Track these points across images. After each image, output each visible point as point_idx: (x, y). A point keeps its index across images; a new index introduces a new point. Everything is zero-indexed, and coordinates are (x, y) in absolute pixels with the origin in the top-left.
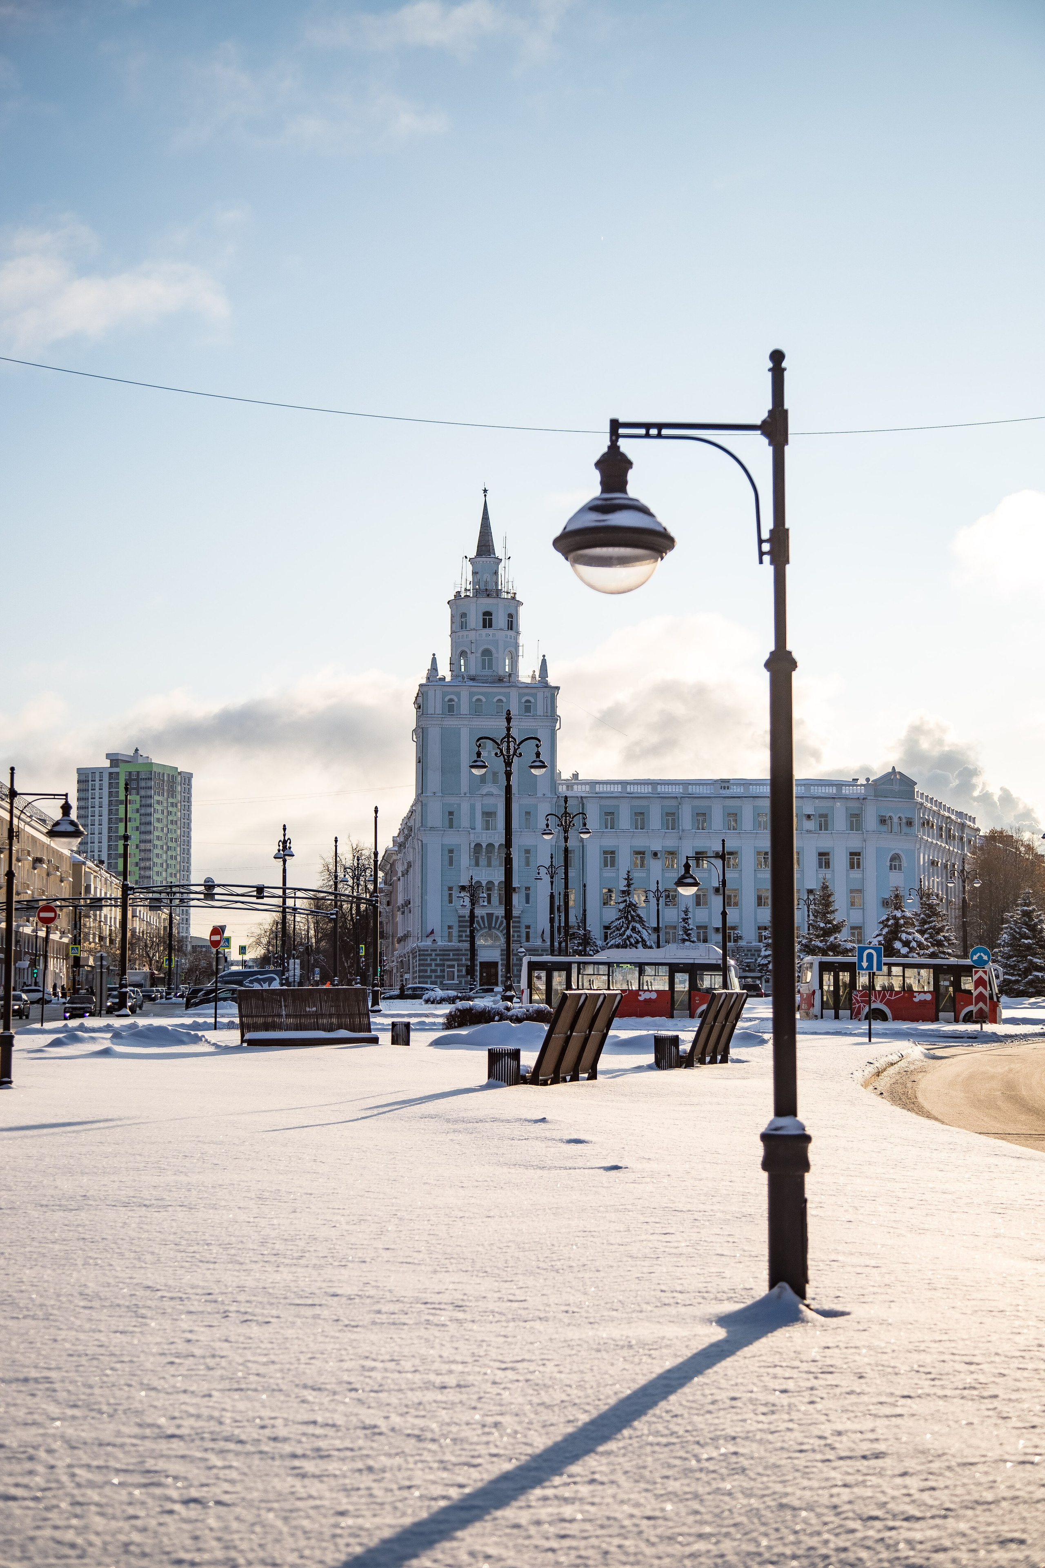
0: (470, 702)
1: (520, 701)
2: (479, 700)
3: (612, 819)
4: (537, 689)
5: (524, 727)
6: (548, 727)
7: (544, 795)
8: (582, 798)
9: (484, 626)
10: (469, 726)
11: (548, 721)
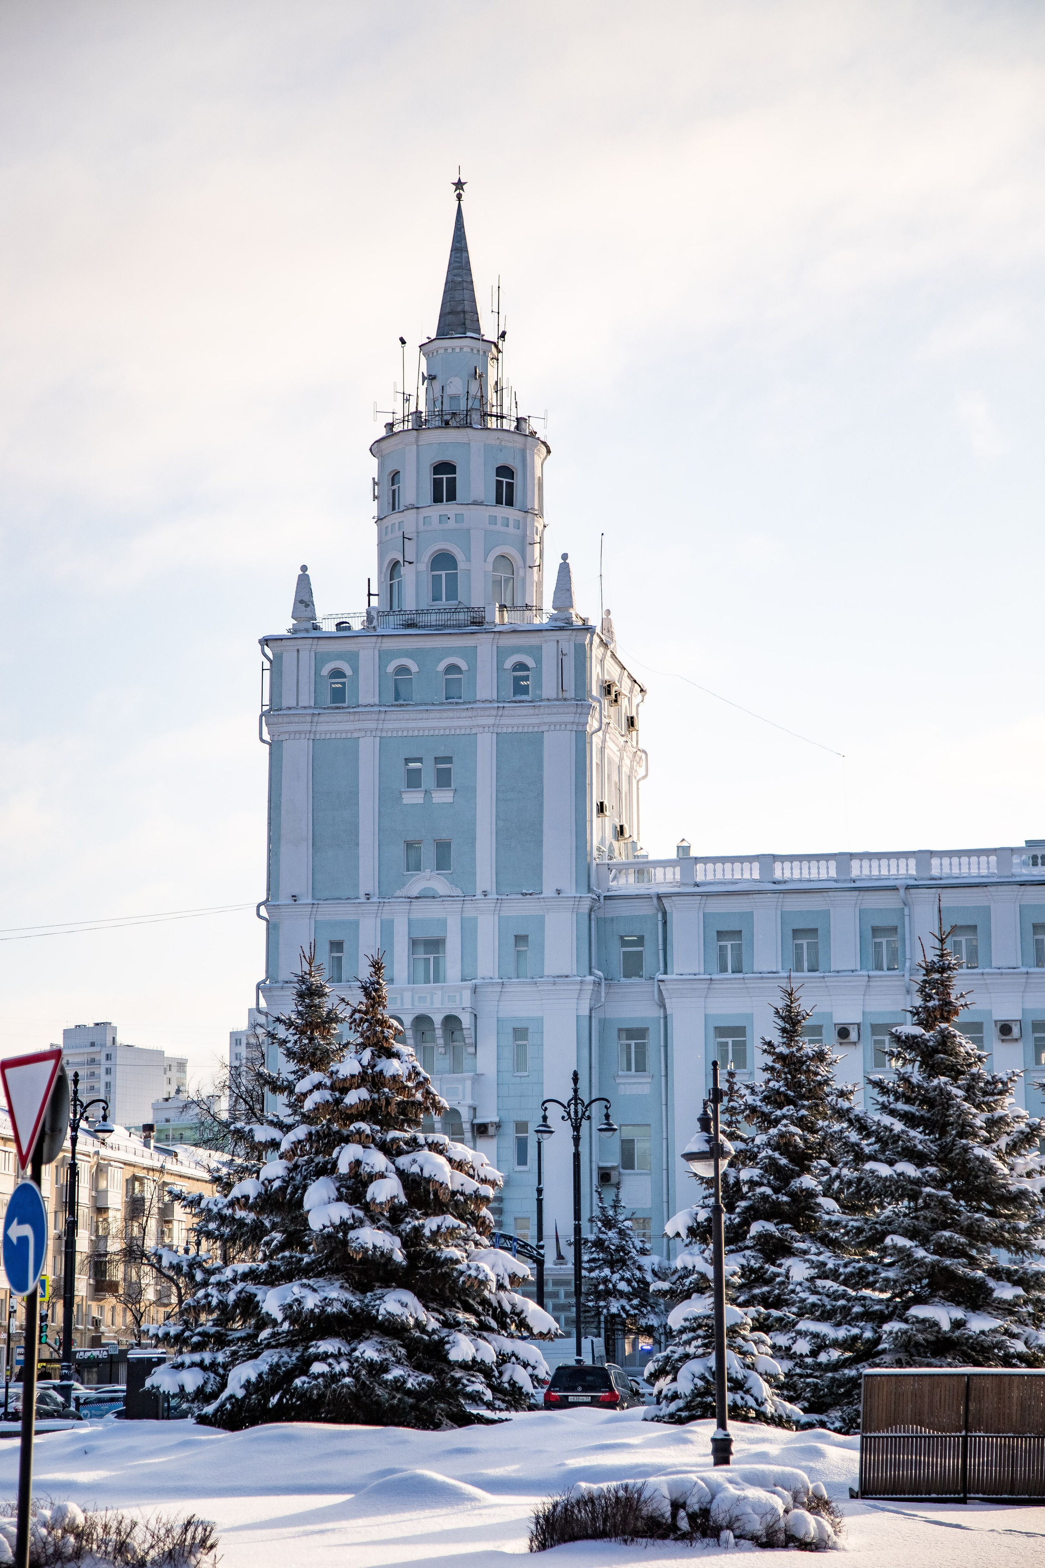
0: (382, 674)
1: (500, 668)
2: (402, 670)
3: (738, 949)
4: (540, 634)
5: (510, 730)
6: (569, 727)
7: (559, 892)
8: (659, 897)
9: (437, 499)
10: (379, 734)
11: (567, 710)
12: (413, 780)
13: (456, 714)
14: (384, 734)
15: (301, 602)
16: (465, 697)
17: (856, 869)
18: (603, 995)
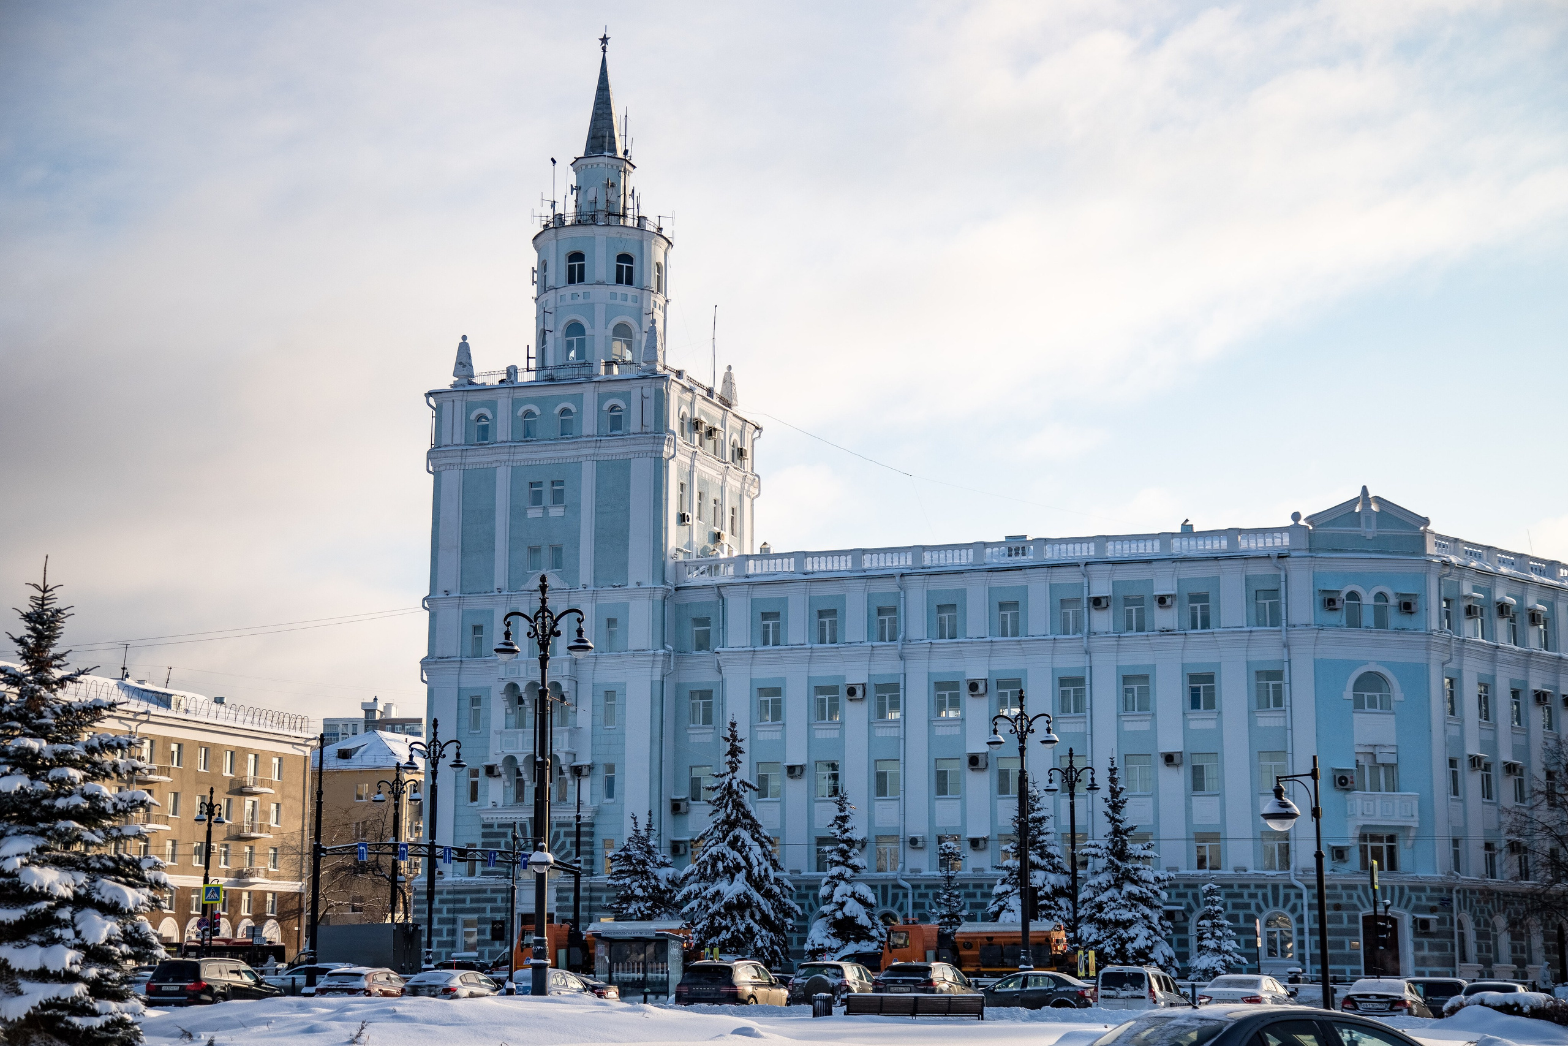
0: (514, 418)
1: (599, 410)
4: (629, 382)
5: (606, 458)
6: (649, 454)
7: (639, 584)
8: (719, 587)
9: (571, 281)
10: (510, 464)
11: (647, 441)
12: (536, 500)
13: (567, 447)
14: (514, 464)
15: (460, 363)
16: (575, 434)
17: (867, 562)
18: (672, 664)
